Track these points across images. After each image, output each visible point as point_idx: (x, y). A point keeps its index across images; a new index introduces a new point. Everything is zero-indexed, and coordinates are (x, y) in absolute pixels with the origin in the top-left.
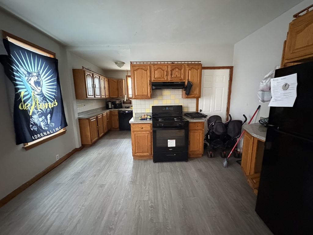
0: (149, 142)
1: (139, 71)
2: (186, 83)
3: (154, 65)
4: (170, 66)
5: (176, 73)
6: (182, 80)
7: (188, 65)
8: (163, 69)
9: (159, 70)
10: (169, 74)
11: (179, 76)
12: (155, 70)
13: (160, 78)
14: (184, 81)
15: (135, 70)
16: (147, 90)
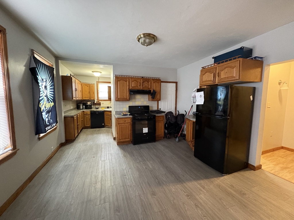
0: (130, 131)
1: (122, 81)
2: (152, 91)
3: (132, 78)
4: (142, 80)
5: (146, 84)
6: (149, 89)
7: (153, 80)
8: (138, 81)
9: (135, 81)
10: (142, 85)
11: (148, 86)
12: (132, 82)
13: (135, 87)
14: (150, 90)
15: (119, 81)
16: (127, 94)
